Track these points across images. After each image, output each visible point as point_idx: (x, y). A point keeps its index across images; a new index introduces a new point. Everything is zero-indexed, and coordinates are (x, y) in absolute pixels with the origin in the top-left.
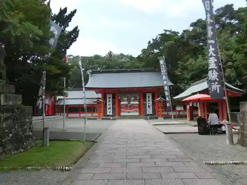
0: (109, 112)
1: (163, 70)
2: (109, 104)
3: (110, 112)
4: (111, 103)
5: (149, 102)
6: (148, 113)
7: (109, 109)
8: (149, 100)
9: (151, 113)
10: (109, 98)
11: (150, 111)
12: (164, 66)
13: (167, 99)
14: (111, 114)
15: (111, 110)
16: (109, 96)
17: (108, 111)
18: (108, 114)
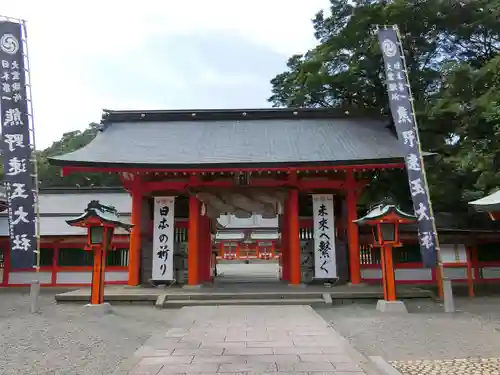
0: (162, 268)
1: (396, 82)
2: (164, 236)
3: (164, 268)
4: (169, 232)
5: (324, 231)
6: (320, 274)
7: (161, 254)
8: (323, 223)
9: (333, 274)
10: (165, 211)
11: (326, 266)
12: (398, 65)
13: (422, 212)
14: (169, 276)
15: (170, 263)
16: (164, 203)
17: (157, 262)
18: (157, 275)
